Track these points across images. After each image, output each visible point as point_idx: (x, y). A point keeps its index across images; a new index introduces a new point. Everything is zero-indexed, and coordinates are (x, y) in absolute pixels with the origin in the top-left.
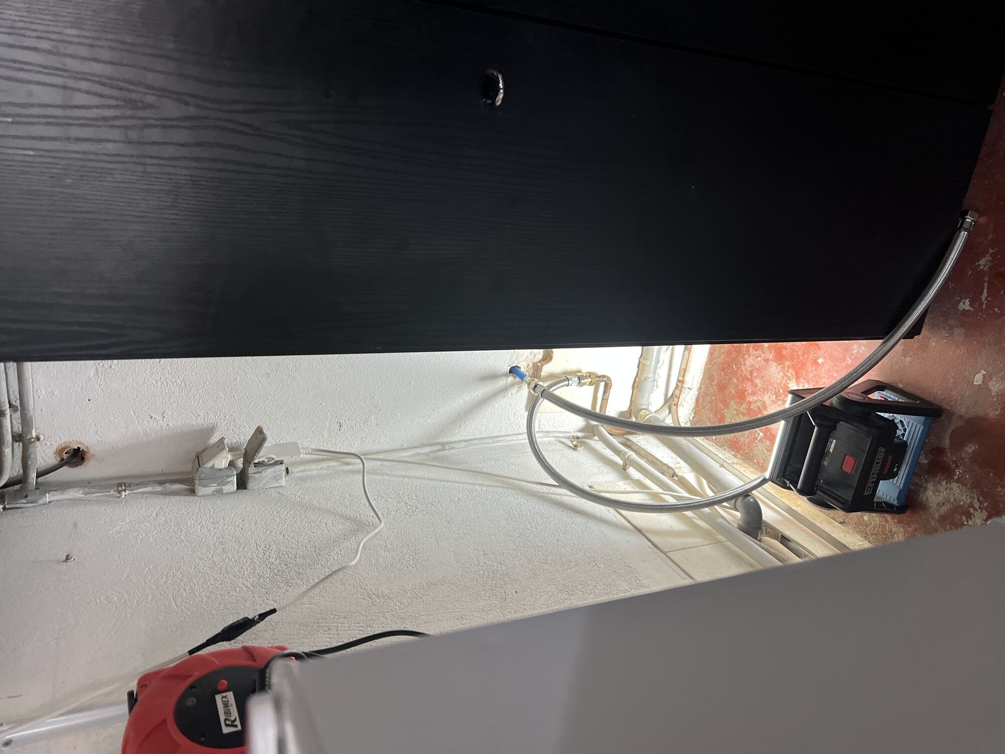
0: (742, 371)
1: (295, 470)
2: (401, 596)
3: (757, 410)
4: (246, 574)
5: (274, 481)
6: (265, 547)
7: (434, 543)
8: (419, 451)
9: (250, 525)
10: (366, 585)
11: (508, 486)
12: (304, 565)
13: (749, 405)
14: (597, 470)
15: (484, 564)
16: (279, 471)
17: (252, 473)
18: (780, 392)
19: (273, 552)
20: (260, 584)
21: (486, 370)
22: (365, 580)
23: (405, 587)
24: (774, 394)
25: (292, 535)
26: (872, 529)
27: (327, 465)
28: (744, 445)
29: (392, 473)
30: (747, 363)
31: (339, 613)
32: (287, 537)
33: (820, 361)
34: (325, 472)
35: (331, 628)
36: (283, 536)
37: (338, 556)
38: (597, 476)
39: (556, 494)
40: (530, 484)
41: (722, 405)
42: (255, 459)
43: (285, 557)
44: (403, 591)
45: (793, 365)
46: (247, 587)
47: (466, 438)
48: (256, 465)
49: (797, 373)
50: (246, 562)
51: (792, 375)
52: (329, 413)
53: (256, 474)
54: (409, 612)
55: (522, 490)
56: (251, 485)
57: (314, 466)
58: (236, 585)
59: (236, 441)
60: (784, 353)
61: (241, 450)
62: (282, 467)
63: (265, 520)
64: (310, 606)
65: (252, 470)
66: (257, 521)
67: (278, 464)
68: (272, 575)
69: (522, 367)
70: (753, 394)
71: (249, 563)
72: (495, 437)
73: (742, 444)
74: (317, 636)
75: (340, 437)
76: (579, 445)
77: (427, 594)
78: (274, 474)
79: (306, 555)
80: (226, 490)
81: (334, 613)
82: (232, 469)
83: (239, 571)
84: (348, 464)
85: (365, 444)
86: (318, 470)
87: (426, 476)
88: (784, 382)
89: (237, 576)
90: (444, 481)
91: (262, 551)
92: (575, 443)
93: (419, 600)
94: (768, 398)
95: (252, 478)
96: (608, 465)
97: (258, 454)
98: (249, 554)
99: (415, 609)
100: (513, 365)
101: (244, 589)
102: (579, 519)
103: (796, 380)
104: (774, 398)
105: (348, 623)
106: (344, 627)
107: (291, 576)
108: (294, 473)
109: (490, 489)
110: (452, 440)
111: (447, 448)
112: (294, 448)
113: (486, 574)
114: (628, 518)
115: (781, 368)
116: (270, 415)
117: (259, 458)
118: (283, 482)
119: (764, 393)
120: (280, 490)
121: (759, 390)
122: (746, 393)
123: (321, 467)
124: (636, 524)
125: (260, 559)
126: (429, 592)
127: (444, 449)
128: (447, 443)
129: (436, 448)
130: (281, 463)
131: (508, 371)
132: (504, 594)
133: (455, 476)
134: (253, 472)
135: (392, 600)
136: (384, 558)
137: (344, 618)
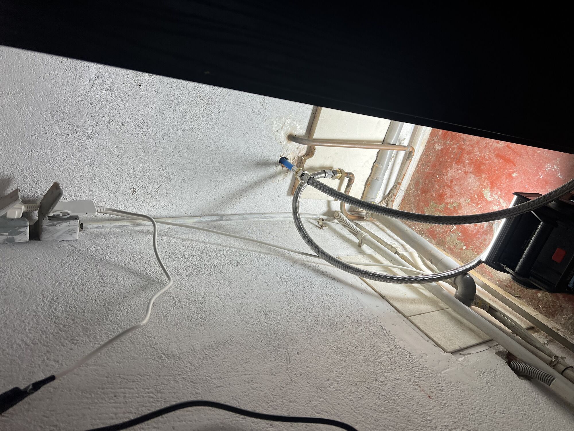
0: (443, 179)
1: (90, 226)
2: (191, 356)
3: (453, 209)
4: (27, 329)
5: (68, 234)
6: (52, 299)
7: (219, 302)
8: (202, 220)
9: (39, 276)
10: (156, 344)
11: (276, 254)
12: (92, 320)
13: (446, 205)
14: (340, 245)
15: (266, 324)
16: (74, 226)
18: (475, 197)
19: (60, 305)
20: (42, 341)
21: (261, 157)
22: (154, 338)
23: (194, 346)
24: (469, 198)
25: (82, 288)
26: (544, 304)
27: (120, 224)
28: (439, 234)
29: (178, 236)
30: (449, 174)
31: (128, 375)
32: (76, 289)
33: (514, 175)
34: (117, 230)
35: (118, 395)
36: (73, 288)
37: (127, 312)
38: (341, 250)
39: (314, 263)
40: (293, 253)
41: (424, 204)
42: (49, 212)
43: (72, 311)
44: (193, 351)
45: (489, 177)
46: (26, 344)
47: (239, 212)
48: (50, 218)
49: (492, 184)
50: (30, 315)
51: (488, 184)
52: (124, 178)
53: (50, 227)
54: (200, 375)
55: (287, 257)
56: (45, 236)
57: (107, 224)
58: (13, 342)
59: (32, 194)
60: (483, 168)
61: (36, 204)
62: (76, 222)
63: (55, 271)
64: (95, 367)
65: (46, 222)
66: (47, 272)
67: (73, 220)
68: (56, 331)
69: (289, 159)
70: (451, 197)
71: (32, 316)
72: (263, 214)
73: (437, 233)
74: (101, 405)
75: (133, 201)
76: (324, 225)
77: (216, 355)
78: (68, 228)
79: (94, 309)
80: (18, 240)
81: (121, 376)
82: (25, 220)
83: (20, 325)
84: (138, 225)
85: (155, 209)
86: (111, 228)
87: (207, 241)
88: (479, 189)
89: (16, 331)
90: (224, 246)
91: (49, 304)
92: (321, 223)
93: (210, 361)
94: (463, 201)
95: (46, 230)
96: (347, 242)
97: (53, 208)
98: (34, 306)
99: (205, 371)
100: (283, 156)
101: (22, 347)
102: (336, 285)
103: (491, 188)
104: (469, 201)
105: (136, 388)
106: (133, 393)
107: (77, 332)
108: (88, 229)
109: (262, 255)
110: (228, 213)
111: (224, 219)
112: (89, 206)
113: (269, 334)
114: (372, 285)
115: (478, 179)
116: (68, 174)
117: (53, 212)
118: (77, 236)
119: (461, 197)
120: (74, 243)
121: (456, 194)
122: (445, 196)
123: (114, 226)
124: (379, 291)
125: (45, 313)
126: (218, 353)
127: (222, 220)
128: (224, 215)
129: (215, 218)
130: (76, 218)
131: (279, 161)
132: (287, 355)
133: (231, 242)
134: (47, 225)
135: (183, 361)
136: (173, 315)
137: (133, 382)
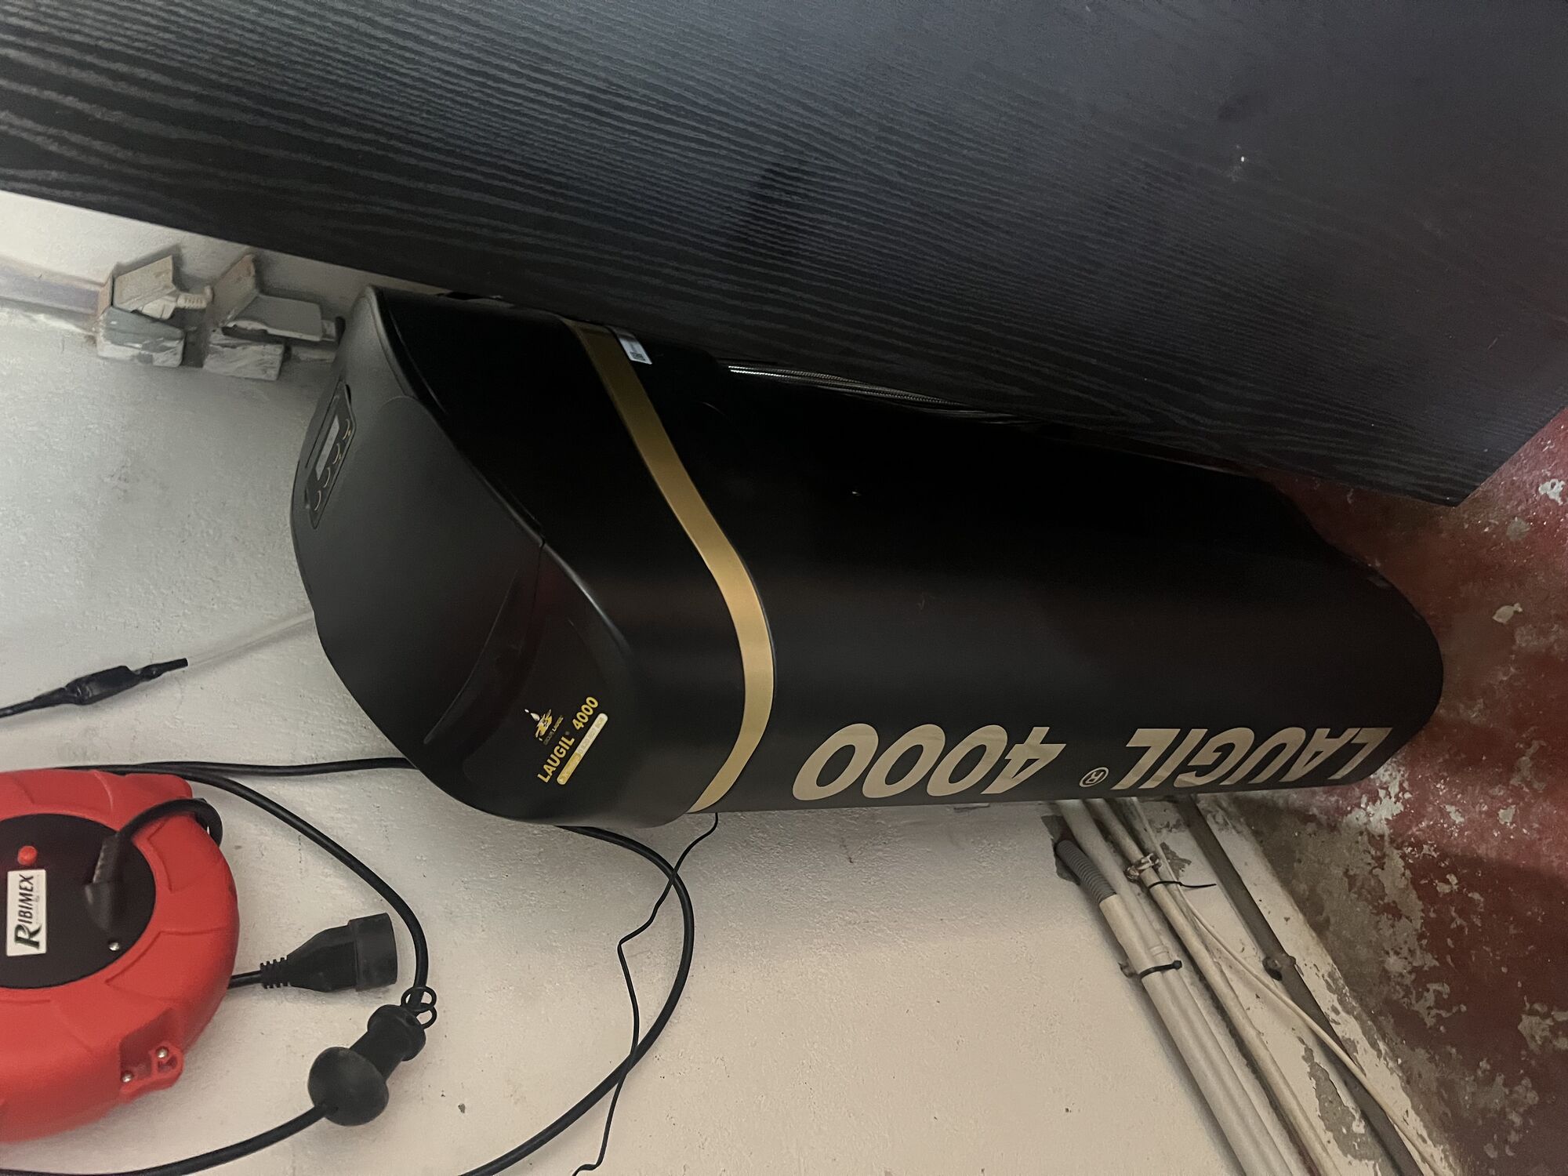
5: (258, 368)
17: (218, 345)
48: (227, 331)
56: (211, 363)
95: (216, 353)
